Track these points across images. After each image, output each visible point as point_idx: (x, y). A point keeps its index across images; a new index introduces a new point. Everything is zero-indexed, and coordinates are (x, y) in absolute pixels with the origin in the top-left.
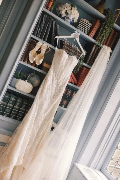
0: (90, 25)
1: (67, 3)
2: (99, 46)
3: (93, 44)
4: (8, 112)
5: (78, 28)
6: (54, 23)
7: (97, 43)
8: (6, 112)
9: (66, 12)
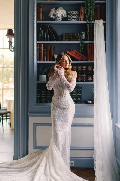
0: (77, 13)
1: (52, 9)
2: (91, 23)
3: (86, 24)
4: (45, 100)
5: (69, 20)
6: (49, 27)
7: (88, 22)
8: (43, 100)
9: (54, 15)
